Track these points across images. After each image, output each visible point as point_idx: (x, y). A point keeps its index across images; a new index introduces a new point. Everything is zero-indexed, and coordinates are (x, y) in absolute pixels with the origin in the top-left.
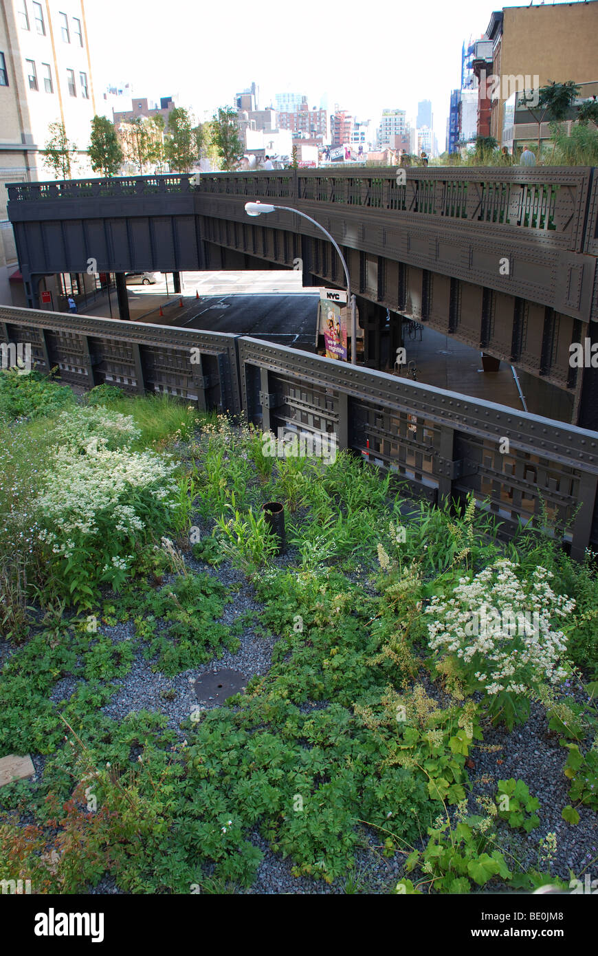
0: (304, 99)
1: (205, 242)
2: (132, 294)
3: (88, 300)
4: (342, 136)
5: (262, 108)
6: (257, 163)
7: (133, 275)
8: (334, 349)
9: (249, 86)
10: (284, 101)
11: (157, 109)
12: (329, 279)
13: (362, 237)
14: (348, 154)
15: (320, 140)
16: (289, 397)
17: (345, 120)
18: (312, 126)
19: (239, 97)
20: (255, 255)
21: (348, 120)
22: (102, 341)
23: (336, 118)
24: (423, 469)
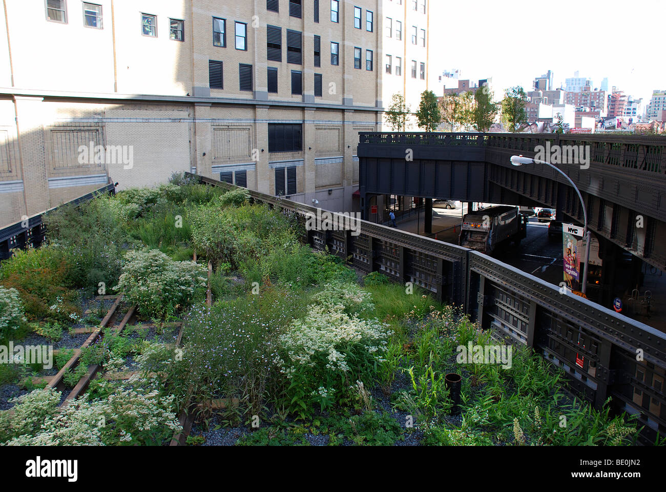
0: (588, 83)
1: (490, 182)
2: (436, 214)
3: (405, 215)
4: (616, 110)
5: (554, 89)
6: (544, 128)
7: (439, 201)
8: (570, 272)
9: (546, 73)
10: (572, 84)
11: (475, 88)
12: (575, 218)
13: (602, 188)
14: (620, 124)
15: (598, 113)
16: (498, 300)
17: (620, 99)
18: (592, 103)
19: (537, 81)
20: (524, 195)
21: (623, 99)
22: (382, 242)
23: (612, 97)
24: (588, 373)
